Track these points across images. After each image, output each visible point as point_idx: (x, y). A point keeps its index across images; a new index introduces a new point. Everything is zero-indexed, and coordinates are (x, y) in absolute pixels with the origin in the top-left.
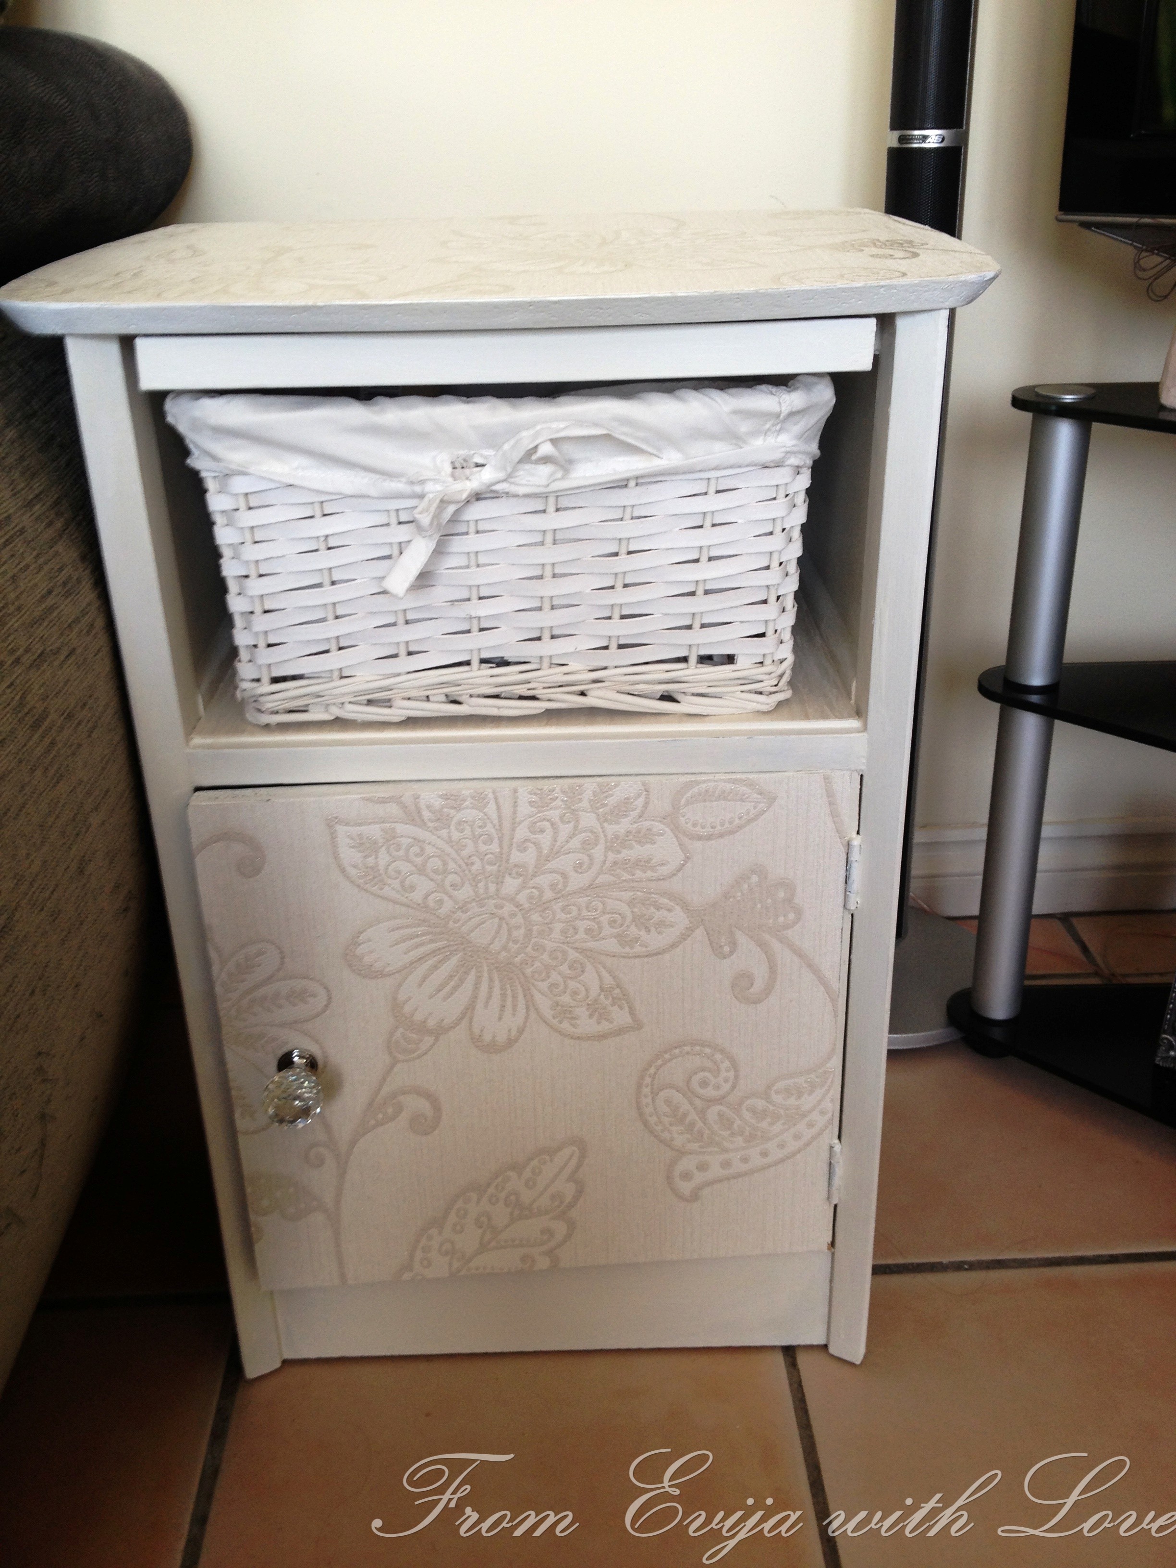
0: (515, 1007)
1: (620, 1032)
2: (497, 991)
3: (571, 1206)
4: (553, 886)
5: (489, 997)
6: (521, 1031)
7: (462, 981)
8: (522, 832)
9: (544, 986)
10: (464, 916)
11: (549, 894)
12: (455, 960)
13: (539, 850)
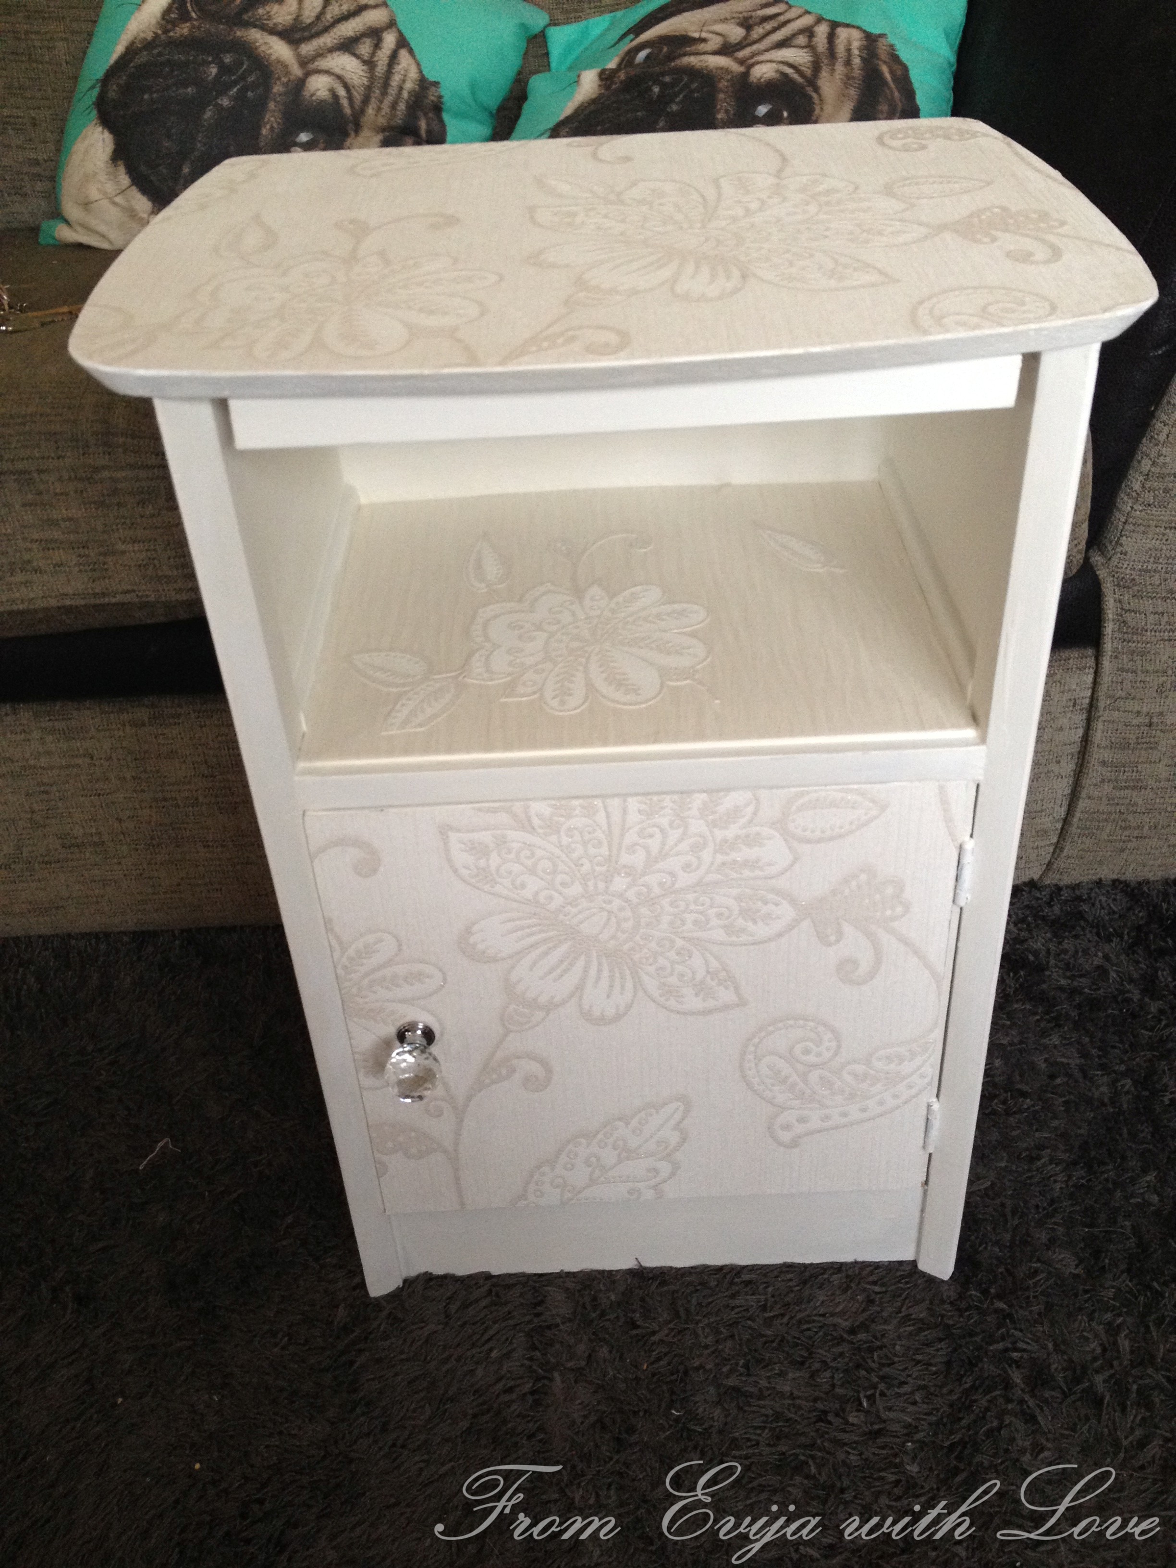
0: (623, 987)
1: (726, 1007)
2: (606, 973)
3: (677, 1149)
4: (661, 884)
5: (598, 979)
6: (629, 1007)
7: (572, 965)
8: (631, 837)
9: (652, 969)
10: (574, 910)
11: (657, 890)
12: (564, 948)
13: (648, 852)
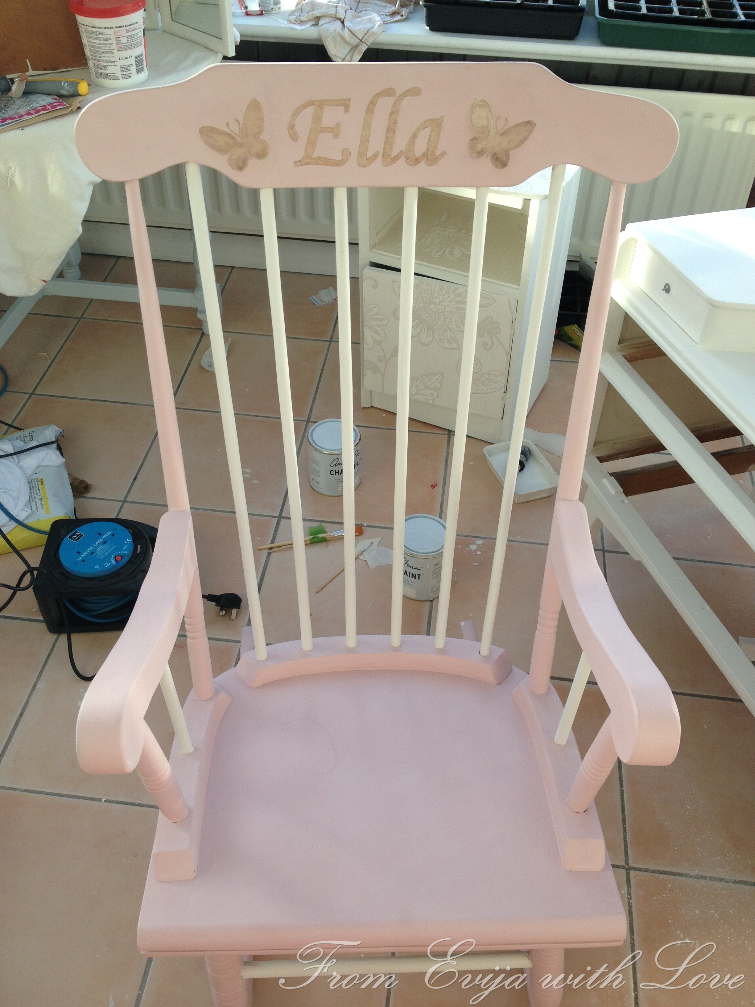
0: (430, 336)
1: (455, 349)
2: (426, 331)
3: (438, 389)
4: (442, 309)
5: (424, 332)
6: (431, 342)
8: (436, 294)
9: (437, 333)
11: (441, 311)
13: (440, 299)
